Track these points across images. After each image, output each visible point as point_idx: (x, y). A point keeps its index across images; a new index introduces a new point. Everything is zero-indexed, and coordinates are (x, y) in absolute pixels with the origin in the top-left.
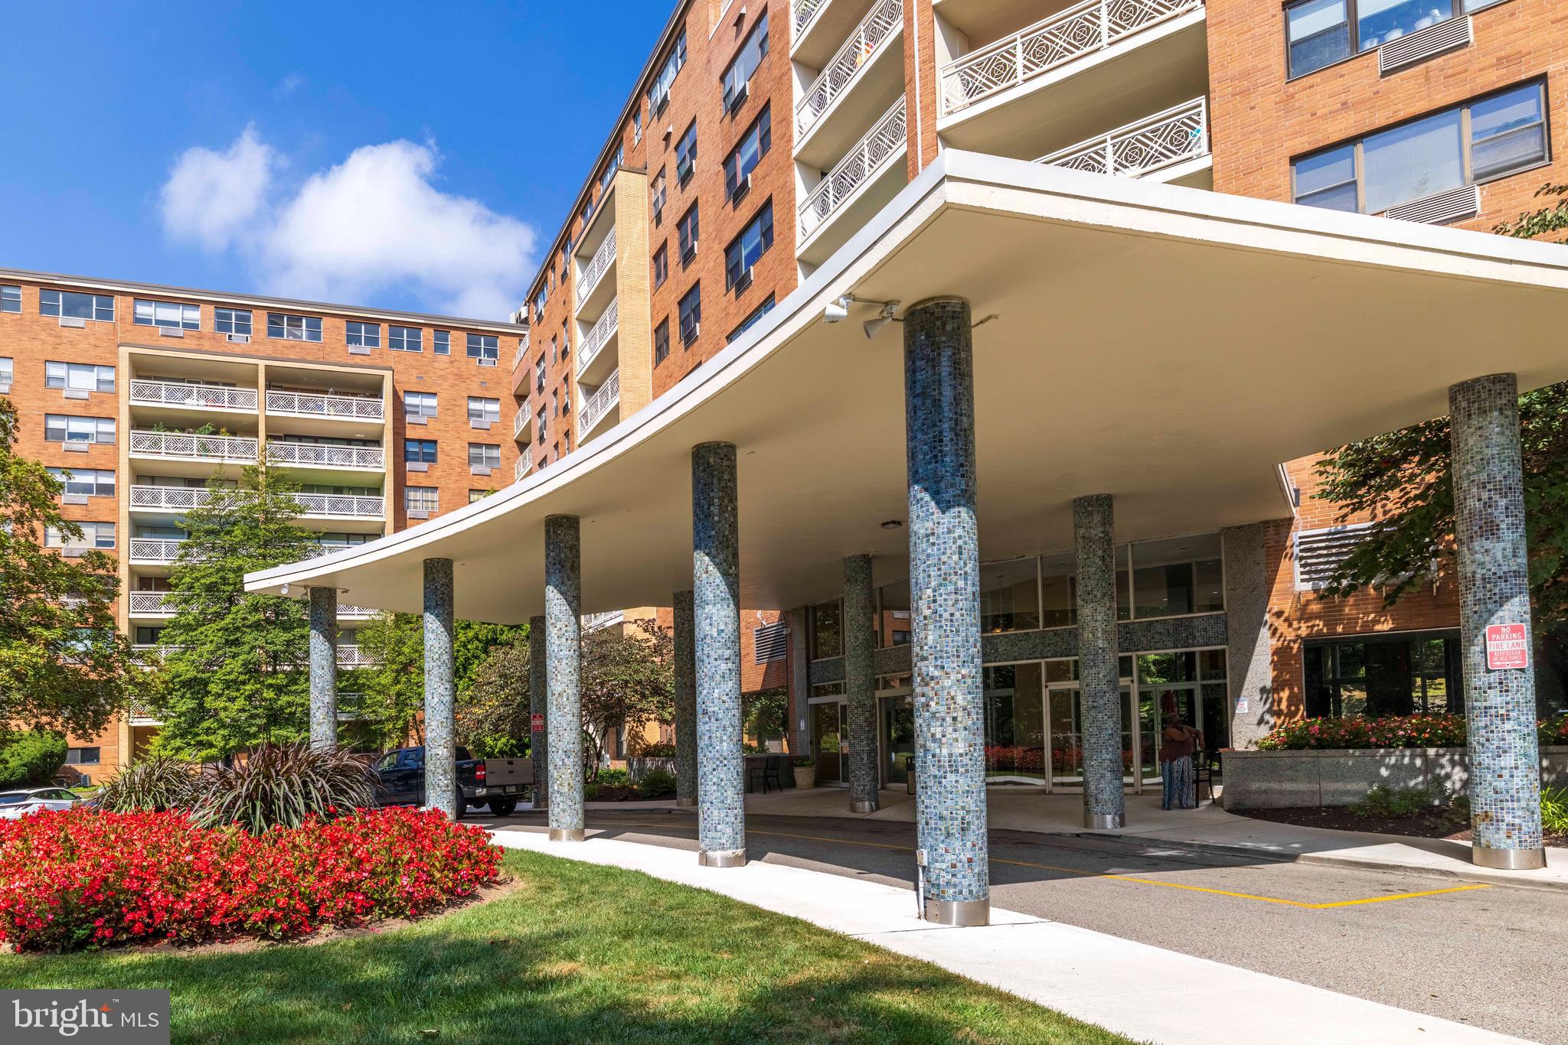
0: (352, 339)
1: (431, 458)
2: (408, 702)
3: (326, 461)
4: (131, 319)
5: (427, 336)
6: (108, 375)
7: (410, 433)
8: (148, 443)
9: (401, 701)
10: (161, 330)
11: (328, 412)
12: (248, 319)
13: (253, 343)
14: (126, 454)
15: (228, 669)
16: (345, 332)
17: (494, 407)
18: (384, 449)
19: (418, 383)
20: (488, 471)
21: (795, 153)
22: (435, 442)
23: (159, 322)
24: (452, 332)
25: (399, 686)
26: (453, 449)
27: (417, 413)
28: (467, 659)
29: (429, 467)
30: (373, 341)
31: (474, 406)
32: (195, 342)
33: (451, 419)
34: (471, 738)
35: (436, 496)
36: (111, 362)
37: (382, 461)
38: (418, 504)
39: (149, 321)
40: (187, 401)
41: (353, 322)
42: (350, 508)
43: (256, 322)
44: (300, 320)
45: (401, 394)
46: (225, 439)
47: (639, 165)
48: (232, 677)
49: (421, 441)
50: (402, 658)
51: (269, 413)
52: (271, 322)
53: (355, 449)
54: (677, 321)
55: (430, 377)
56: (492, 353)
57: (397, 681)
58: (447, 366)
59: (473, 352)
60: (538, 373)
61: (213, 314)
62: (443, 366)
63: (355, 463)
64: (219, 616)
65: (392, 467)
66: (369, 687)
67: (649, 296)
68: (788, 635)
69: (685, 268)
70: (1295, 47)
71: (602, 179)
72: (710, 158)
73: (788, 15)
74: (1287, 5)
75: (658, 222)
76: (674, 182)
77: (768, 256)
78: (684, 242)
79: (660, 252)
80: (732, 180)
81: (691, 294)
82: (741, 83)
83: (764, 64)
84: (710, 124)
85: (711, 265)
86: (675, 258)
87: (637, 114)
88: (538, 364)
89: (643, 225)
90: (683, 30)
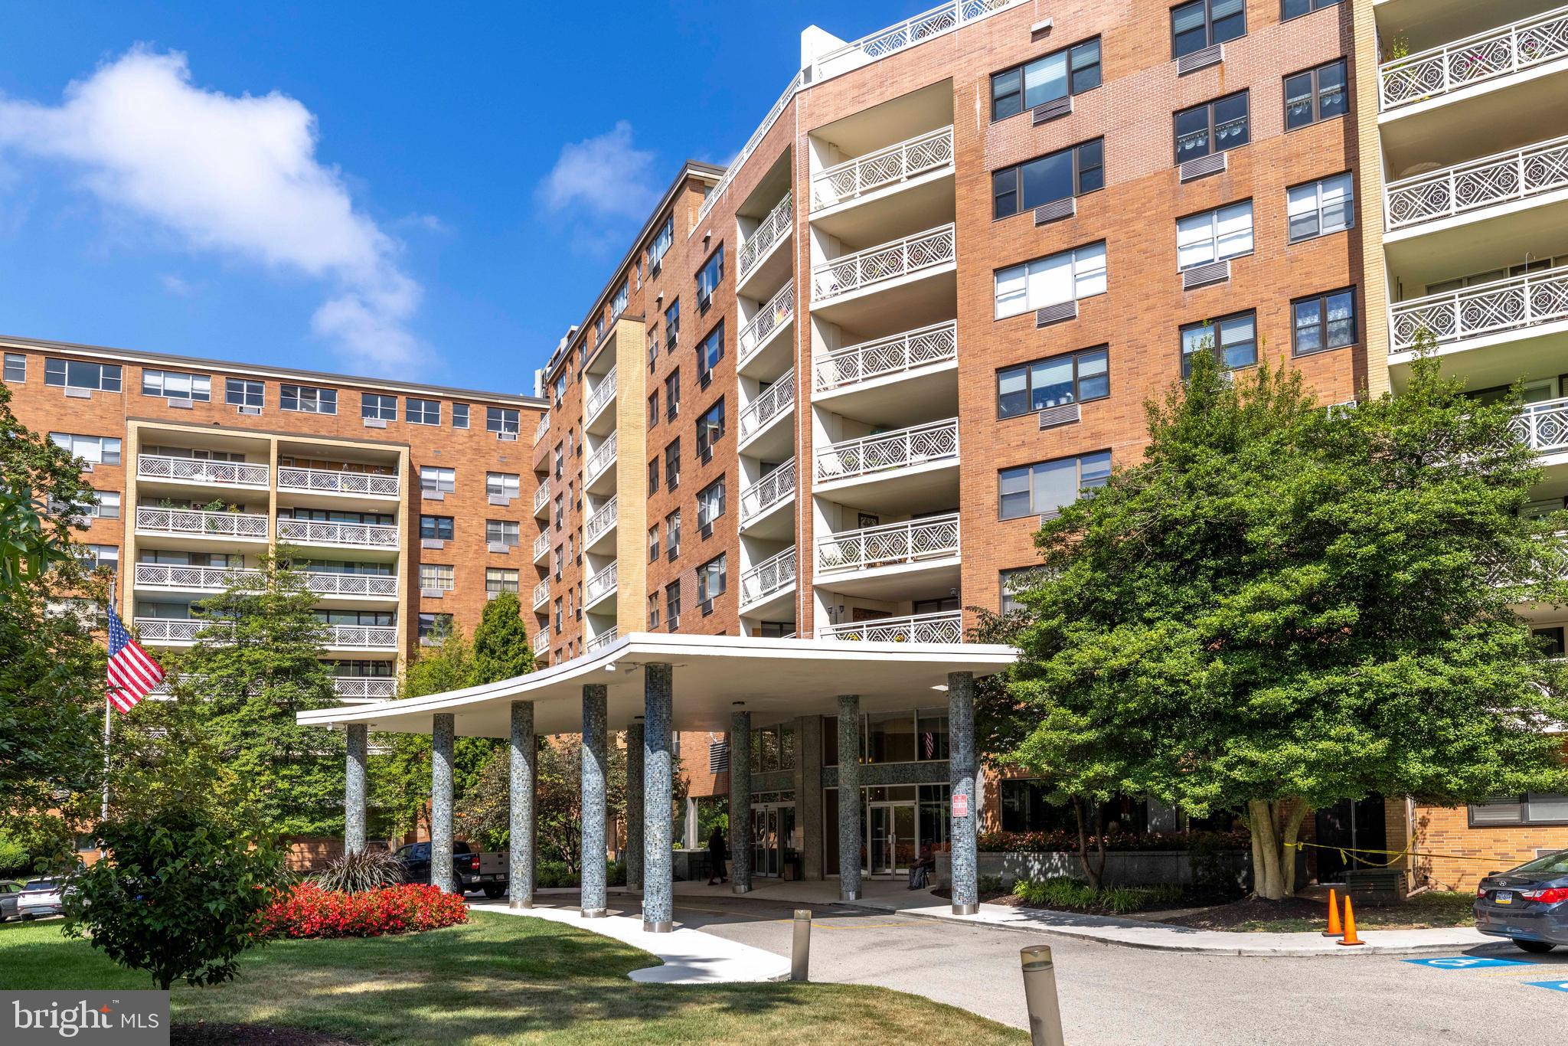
0: (368, 412)
1: (448, 535)
2: (418, 791)
3: (339, 540)
4: (139, 389)
5: (445, 409)
6: (114, 447)
7: (425, 509)
8: (154, 519)
9: (411, 790)
10: (170, 401)
11: (342, 488)
12: (260, 390)
13: (265, 415)
14: (132, 531)
15: (244, 761)
16: (360, 405)
17: (514, 483)
18: (398, 527)
19: (435, 458)
20: (506, 549)
21: (739, 369)
22: (452, 518)
23: (168, 393)
24: (472, 405)
25: (409, 776)
26: (469, 525)
27: (434, 488)
28: (475, 756)
29: (445, 544)
30: (389, 414)
31: (493, 481)
32: (204, 413)
33: (468, 494)
34: (474, 832)
35: (452, 574)
36: (117, 434)
37: (396, 540)
38: (433, 582)
39: (158, 392)
40: (197, 476)
41: (369, 396)
42: (362, 587)
43: (268, 393)
44: (315, 392)
45: (417, 468)
46: (234, 516)
47: (640, 313)
48: (248, 768)
49: (437, 518)
50: (412, 748)
51: (280, 490)
52: (284, 393)
53: (369, 527)
54: (665, 465)
55: (449, 452)
56: (513, 427)
57: (407, 771)
58: (466, 440)
59: (493, 425)
60: (557, 458)
61: (224, 385)
62: (462, 440)
63: (368, 541)
64: (234, 708)
65: (406, 546)
66: (380, 777)
67: (645, 432)
68: (729, 753)
69: (670, 421)
70: (1001, 399)
71: (612, 302)
72: (687, 338)
73: (735, 258)
74: (999, 371)
75: (653, 370)
76: (663, 342)
77: (722, 442)
78: (669, 398)
79: (653, 398)
80: (701, 365)
81: (674, 445)
82: (708, 290)
83: (721, 286)
84: (688, 308)
85: (687, 428)
86: (663, 409)
87: (638, 263)
88: (557, 449)
89: (641, 367)
90: (671, 216)
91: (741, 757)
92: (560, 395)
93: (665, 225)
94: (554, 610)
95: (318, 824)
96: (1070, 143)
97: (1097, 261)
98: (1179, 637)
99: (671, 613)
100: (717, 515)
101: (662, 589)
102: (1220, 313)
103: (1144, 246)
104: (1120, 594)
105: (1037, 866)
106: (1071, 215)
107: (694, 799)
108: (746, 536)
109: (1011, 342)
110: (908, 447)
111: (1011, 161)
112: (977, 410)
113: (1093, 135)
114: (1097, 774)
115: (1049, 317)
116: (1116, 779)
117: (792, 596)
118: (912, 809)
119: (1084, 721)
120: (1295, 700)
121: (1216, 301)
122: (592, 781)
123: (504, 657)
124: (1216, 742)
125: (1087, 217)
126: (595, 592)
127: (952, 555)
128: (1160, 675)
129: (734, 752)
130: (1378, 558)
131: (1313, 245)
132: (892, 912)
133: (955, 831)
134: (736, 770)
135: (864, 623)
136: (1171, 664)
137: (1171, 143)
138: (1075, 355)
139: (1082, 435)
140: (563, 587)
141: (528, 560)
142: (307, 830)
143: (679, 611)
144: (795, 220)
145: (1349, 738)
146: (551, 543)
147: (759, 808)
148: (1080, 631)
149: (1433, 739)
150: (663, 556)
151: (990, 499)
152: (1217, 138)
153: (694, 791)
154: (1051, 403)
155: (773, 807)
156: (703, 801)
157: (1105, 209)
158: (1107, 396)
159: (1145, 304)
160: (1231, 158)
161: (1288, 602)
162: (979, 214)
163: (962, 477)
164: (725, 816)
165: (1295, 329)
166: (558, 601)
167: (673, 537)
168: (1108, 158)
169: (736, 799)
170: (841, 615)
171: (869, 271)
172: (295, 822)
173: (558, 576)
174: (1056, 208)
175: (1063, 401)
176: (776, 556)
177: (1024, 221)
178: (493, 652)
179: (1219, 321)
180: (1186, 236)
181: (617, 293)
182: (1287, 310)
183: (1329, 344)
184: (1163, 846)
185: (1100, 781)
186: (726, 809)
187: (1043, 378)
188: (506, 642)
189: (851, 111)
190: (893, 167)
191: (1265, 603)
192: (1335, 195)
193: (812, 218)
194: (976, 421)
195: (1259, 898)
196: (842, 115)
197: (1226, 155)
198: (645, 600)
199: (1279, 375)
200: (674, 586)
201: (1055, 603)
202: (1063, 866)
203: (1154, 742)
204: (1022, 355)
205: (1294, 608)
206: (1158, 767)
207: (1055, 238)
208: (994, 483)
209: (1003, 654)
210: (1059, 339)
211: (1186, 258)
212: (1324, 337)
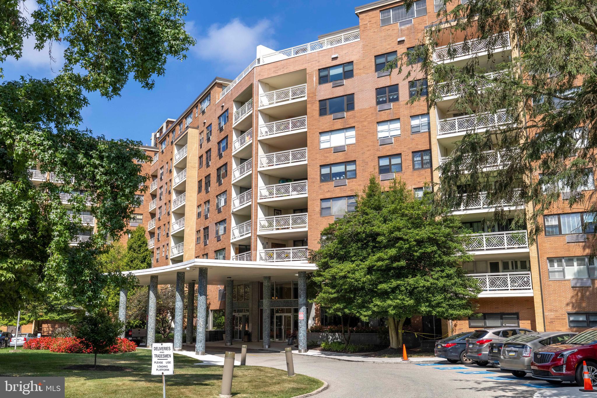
21: (233, 154)
47: (196, 126)
54: (204, 183)
60: (161, 172)
67: (197, 169)
68: (225, 293)
69: (207, 167)
70: (321, 175)
71: (186, 118)
72: (215, 138)
73: (232, 116)
74: (321, 166)
75: (201, 147)
76: (205, 138)
77: (226, 179)
78: (207, 158)
79: (201, 157)
80: (219, 150)
81: (208, 177)
82: (223, 123)
83: (227, 124)
84: (215, 128)
85: (213, 171)
86: (204, 162)
87: (197, 107)
88: (161, 168)
89: (196, 146)
90: (210, 93)
91: (230, 296)
92: (163, 148)
93: (207, 96)
94: (157, 232)
95: (61, 316)
96: (344, 94)
97: (352, 133)
98: (361, 266)
99: (205, 238)
100: (223, 205)
101: (202, 230)
102: (390, 154)
103: (367, 130)
104: (345, 253)
105: (331, 338)
106: (344, 117)
107: (212, 310)
108: (233, 214)
109: (325, 157)
110: (291, 189)
111: (325, 98)
112: (314, 178)
113: (351, 93)
114: (337, 307)
115: (338, 150)
116: (343, 309)
117: (250, 238)
118: (290, 317)
119: (333, 291)
120: (390, 288)
121: (389, 150)
122: (179, 304)
123: (139, 252)
124: (370, 299)
125: (349, 119)
126: (175, 227)
127: (305, 227)
128: (353, 278)
129: (227, 294)
130: (410, 248)
131: (418, 135)
132: (279, 352)
133: (300, 324)
134: (228, 301)
135: (275, 249)
136: (357, 275)
137: (375, 98)
138: (346, 163)
139: (348, 190)
140: (161, 223)
141: (146, 210)
142: (57, 318)
143: (208, 238)
144: (253, 109)
145: (404, 299)
146: (157, 206)
147: (236, 314)
148: (333, 263)
149: (428, 300)
150: (203, 217)
151: (318, 209)
152: (389, 98)
153: (212, 307)
154: (338, 178)
155: (241, 314)
156: (215, 311)
157: (355, 117)
158: (355, 178)
159: (368, 149)
160: (393, 106)
161: (387, 259)
162: (314, 113)
163: (309, 201)
164: (223, 317)
165: (413, 161)
166: (159, 228)
167: (207, 210)
168: (356, 101)
169: (227, 312)
170: (267, 246)
171: (278, 129)
172: (52, 315)
173: (159, 218)
174: (339, 115)
175: (342, 178)
176: (244, 223)
177: (329, 118)
178: (135, 250)
179: (390, 157)
180: (380, 128)
181: (188, 116)
182: (411, 155)
183: (424, 166)
184: (372, 331)
185: (338, 310)
186: (224, 315)
187: (336, 169)
188: (140, 246)
189: (273, 75)
190: (287, 95)
191: (380, 259)
192: (425, 120)
193: (259, 109)
194: (313, 182)
195: (391, 348)
196: (269, 76)
197: (392, 104)
198: (195, 233)
199: (399, 183)
200: (206, 229)
201: (326, 254)
202: (339, 338)
203: (354, 298)
204: (328, 161)
205: (387, 261)
206: (356, 306)
207: (339, 124)
208: (319, 204)
209: (313, 267)
210: (340, 157)
211: (380, 135)
212: (422, 164)
